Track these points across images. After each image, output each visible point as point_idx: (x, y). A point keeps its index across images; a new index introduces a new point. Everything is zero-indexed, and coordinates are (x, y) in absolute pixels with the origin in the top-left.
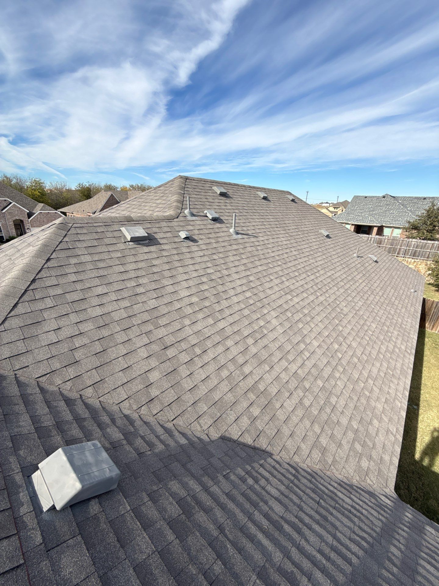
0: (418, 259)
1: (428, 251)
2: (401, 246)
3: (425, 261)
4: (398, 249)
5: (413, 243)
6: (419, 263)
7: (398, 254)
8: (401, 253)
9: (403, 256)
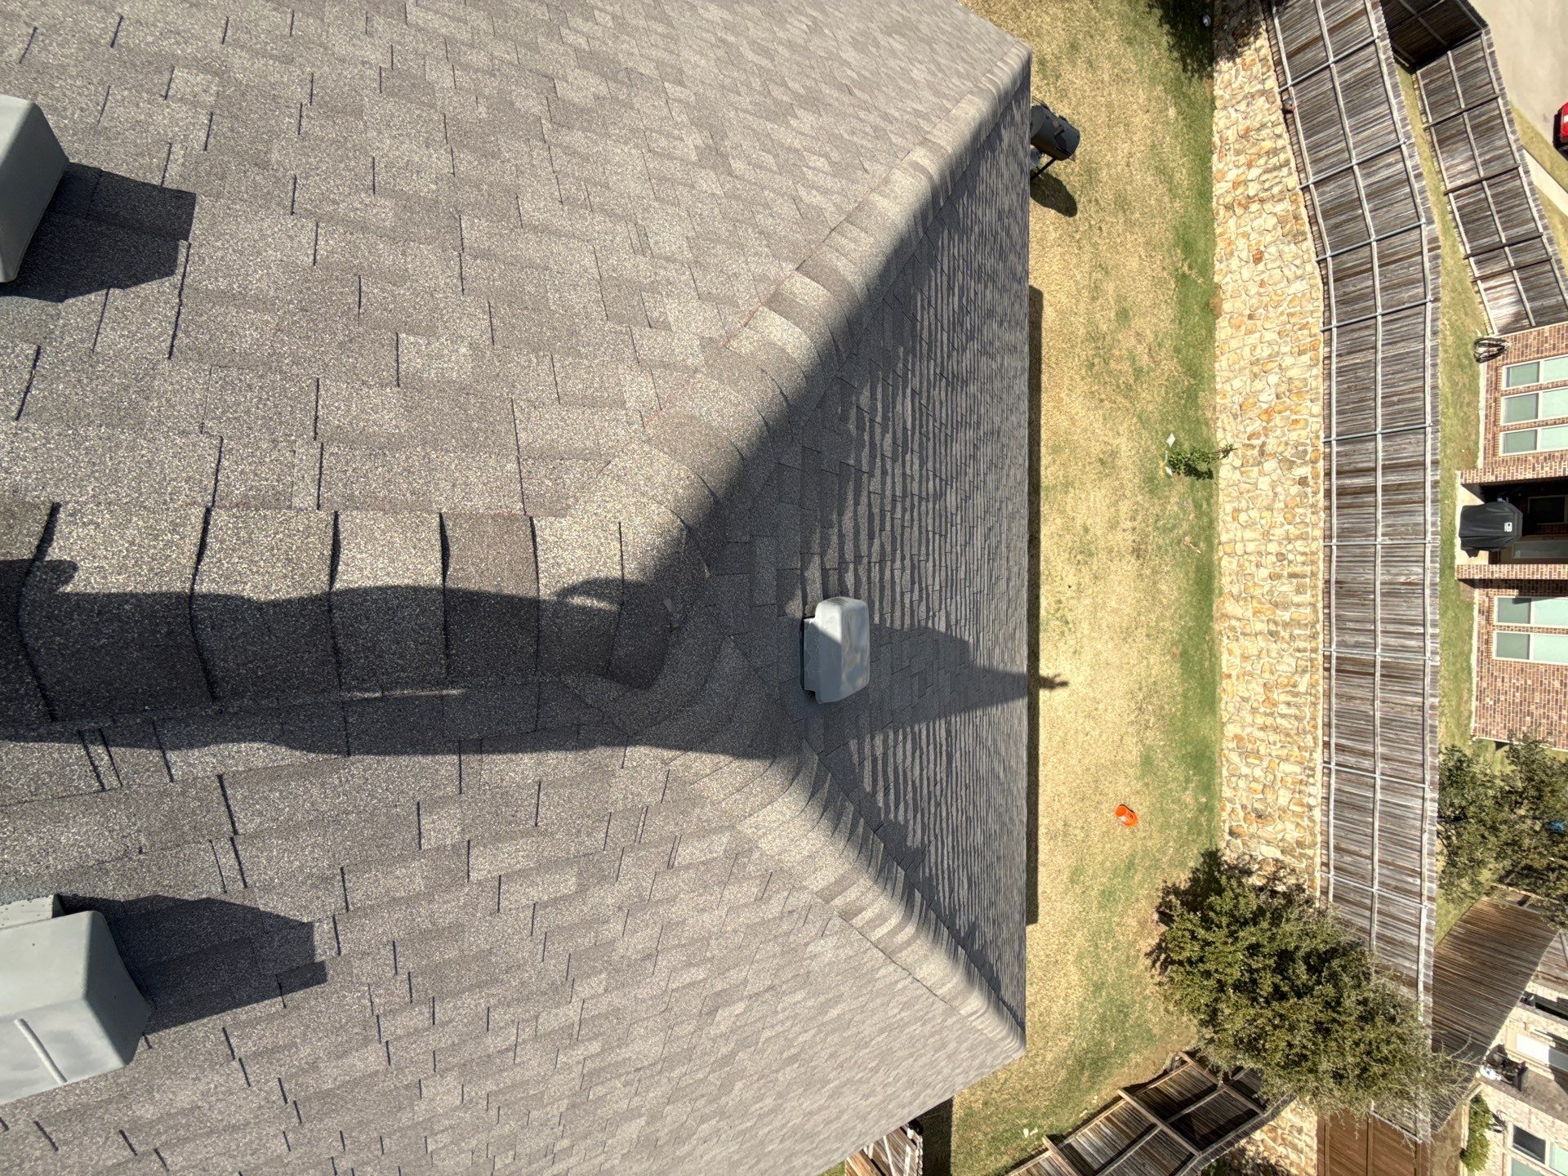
0: (1328, 816)
1: (1376, 851)
2: (1385, 758)
3: (1319, 839)
4: (1370, 748)
5: (1416, 804)
6: (1306, 822)
7: (1340, 748)
8: (1351, 760)
9: (1333, 766)
